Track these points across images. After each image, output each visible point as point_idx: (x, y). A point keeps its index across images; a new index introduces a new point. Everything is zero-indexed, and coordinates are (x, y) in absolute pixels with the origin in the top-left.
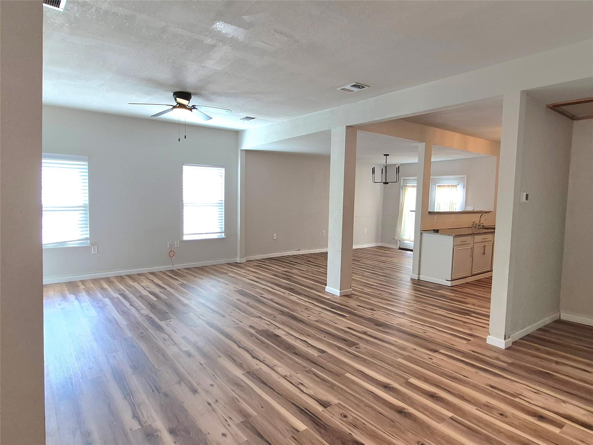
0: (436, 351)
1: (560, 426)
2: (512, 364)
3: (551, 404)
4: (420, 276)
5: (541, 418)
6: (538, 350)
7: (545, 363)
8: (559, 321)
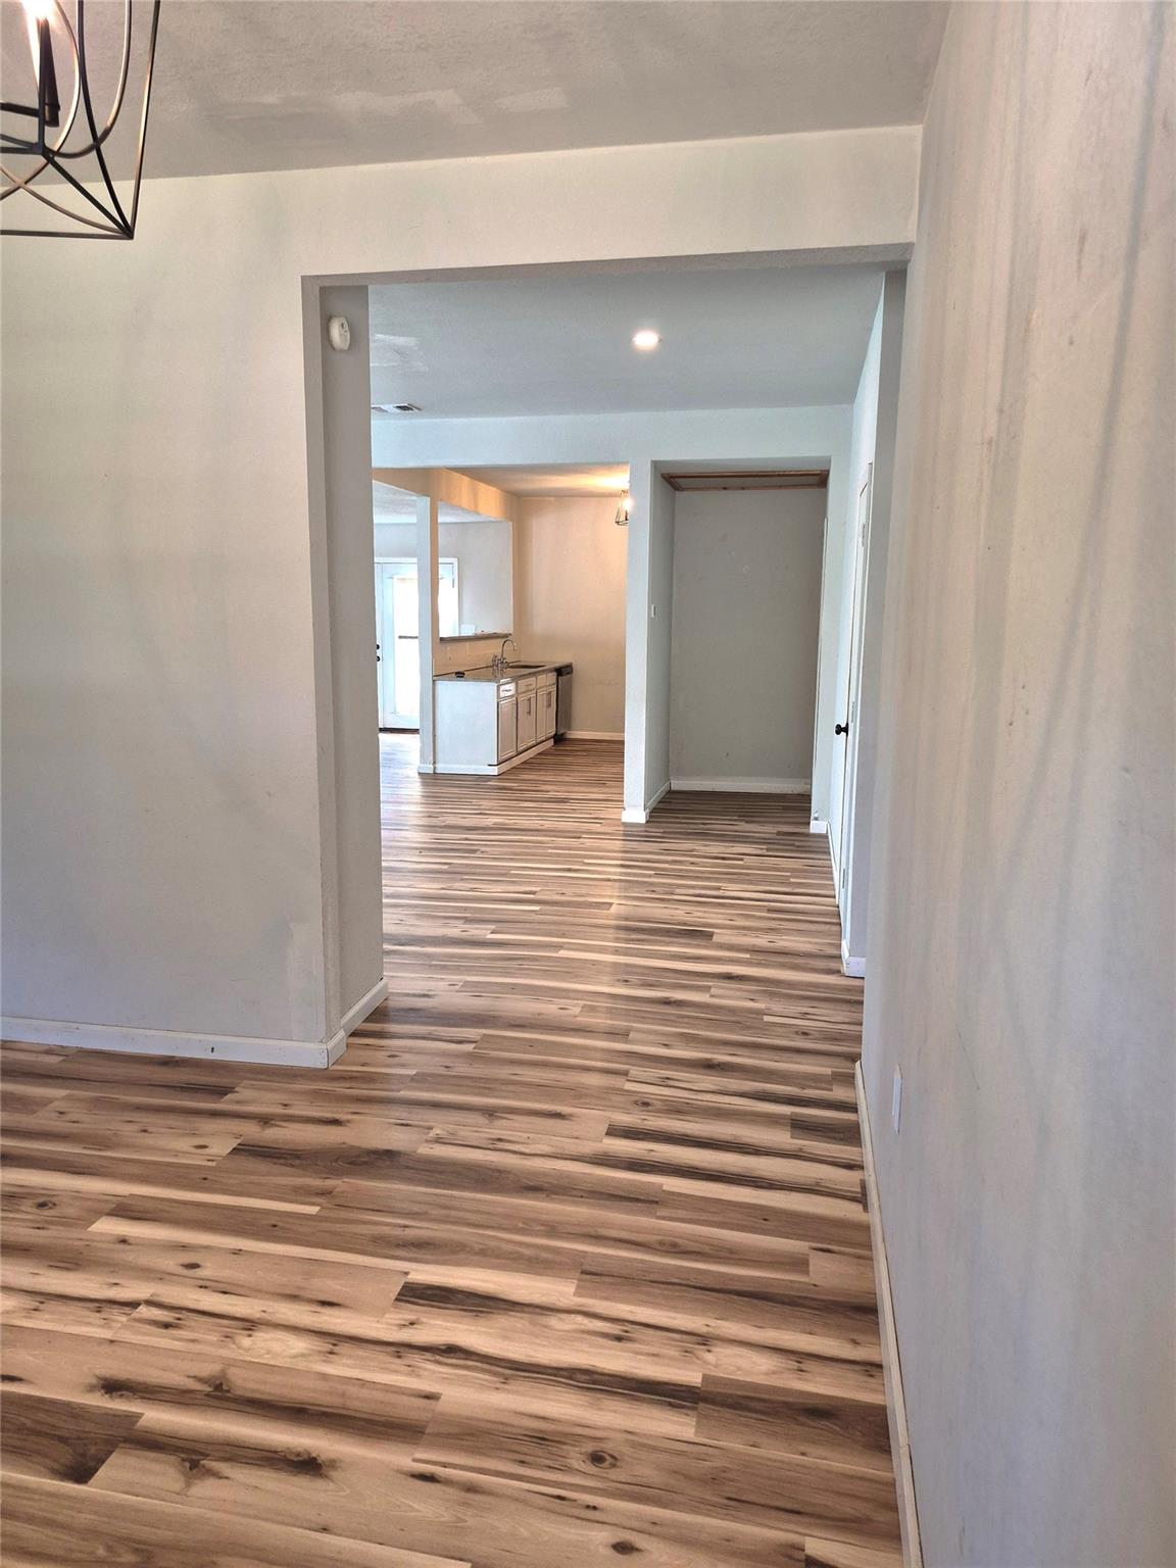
0: (579, 838)
1: (742, 860)
2: (664, 832)
3: (722, 849)
4: (437, 765)
5: (723, 859)
6: (677, 818)
7: (691, 826)
8: (670, 792)
